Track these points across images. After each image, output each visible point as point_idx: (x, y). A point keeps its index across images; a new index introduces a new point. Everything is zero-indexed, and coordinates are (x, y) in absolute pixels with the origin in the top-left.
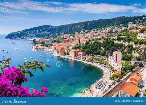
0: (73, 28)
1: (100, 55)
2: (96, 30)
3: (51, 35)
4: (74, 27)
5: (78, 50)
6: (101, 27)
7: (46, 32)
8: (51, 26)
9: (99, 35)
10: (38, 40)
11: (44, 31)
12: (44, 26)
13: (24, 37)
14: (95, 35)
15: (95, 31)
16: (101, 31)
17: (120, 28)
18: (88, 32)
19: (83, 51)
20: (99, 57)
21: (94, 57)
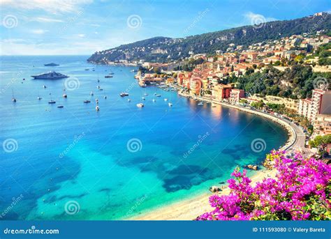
0: (211, 43)
1: (279, 96)
2: (260, 44)
3: (169, 56)
4: (214, 40)
5: (229, 85)
6: (273, 38)
7: (158, 51)
8: (168, 39)
9: (270, 55)
10: (146, 65)
11: (156, 48)
12: (155, 40)
13: (120, 61)
14: (261, 55)
15: (259, 48)
16: (273, 47)
17: (317, 39)
18: (244, 49)
19: (241, 88)
20: (276, 99)
21: (265, 99)
